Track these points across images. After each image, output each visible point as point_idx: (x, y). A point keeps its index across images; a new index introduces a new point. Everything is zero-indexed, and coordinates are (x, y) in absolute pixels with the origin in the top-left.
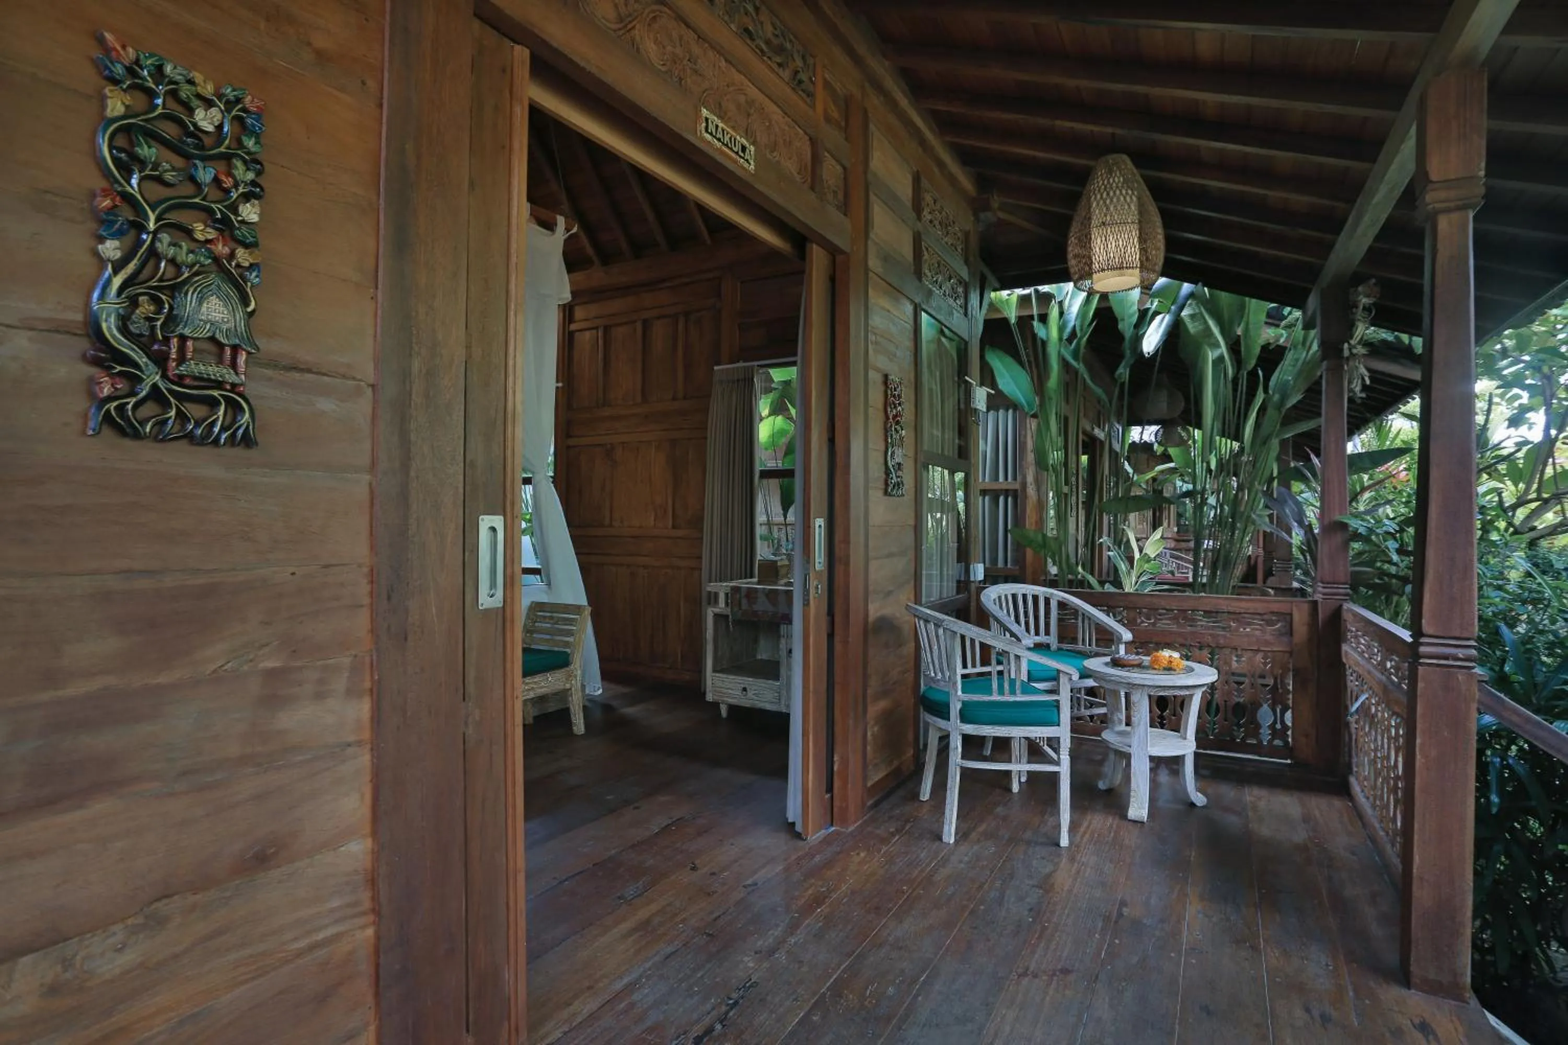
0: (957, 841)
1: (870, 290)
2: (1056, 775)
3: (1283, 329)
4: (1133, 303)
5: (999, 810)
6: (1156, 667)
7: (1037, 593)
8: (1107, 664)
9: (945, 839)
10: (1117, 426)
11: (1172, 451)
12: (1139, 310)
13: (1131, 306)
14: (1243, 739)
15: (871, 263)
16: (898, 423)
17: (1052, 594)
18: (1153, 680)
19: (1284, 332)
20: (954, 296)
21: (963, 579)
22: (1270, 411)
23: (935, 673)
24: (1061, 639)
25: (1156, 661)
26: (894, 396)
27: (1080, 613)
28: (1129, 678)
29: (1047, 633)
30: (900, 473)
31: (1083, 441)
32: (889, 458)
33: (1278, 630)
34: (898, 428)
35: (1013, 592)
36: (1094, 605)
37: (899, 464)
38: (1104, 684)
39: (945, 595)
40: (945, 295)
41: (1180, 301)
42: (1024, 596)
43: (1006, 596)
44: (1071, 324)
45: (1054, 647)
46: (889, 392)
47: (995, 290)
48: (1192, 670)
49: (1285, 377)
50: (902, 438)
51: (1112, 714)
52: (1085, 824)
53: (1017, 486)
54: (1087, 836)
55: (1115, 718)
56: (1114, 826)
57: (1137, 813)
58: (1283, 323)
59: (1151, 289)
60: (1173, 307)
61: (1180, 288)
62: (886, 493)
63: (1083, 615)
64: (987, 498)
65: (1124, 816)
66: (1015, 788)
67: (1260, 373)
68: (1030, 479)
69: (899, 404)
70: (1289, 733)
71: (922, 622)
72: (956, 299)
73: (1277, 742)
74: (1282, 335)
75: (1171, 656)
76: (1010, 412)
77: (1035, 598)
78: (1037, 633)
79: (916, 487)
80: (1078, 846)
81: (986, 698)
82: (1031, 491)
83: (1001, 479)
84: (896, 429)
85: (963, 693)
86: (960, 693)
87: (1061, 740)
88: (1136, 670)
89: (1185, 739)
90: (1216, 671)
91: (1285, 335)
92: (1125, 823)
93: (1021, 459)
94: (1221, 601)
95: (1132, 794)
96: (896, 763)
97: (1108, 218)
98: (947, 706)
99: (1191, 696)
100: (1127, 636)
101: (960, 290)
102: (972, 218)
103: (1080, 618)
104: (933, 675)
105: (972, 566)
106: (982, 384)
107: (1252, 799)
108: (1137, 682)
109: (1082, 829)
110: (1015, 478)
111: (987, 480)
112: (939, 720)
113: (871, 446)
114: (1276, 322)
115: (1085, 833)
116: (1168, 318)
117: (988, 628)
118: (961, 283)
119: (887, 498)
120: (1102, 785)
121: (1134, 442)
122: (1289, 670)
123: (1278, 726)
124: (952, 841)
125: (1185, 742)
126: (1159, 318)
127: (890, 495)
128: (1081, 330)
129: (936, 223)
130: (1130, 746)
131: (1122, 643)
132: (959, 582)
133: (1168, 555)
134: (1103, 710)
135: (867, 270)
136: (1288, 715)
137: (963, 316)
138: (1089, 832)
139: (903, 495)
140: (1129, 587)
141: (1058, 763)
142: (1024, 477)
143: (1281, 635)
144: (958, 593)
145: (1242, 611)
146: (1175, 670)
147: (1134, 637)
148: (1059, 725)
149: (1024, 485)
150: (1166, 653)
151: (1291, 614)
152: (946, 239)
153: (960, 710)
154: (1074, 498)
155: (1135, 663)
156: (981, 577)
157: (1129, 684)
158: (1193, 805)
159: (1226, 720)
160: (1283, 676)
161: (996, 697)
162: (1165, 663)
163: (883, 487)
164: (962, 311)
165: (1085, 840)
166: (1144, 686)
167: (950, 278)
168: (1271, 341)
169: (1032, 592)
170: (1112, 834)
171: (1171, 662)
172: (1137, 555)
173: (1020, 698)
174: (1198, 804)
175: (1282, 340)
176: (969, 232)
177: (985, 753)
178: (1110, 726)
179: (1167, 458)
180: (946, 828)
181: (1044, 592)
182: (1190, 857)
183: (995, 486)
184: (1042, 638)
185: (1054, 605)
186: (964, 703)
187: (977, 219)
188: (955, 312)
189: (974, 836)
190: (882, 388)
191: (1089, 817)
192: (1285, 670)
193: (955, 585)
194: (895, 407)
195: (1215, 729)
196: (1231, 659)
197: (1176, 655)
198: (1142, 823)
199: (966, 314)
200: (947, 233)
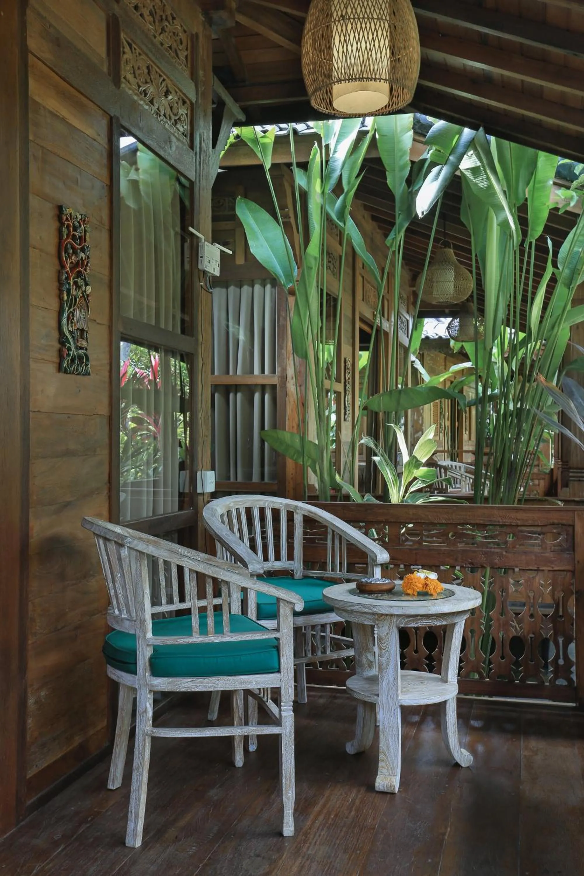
0: (145, 844)
1: (32, 83)
2: (277, 738)
3: (573, 190)
4: (404, 153)
5: (214, 793)
6: (409, 592)
7: (276, 506)
8: (352, 592)
9: (129, 842)
10: (407, 316)
11: (469, 348)
12: (413, 162)
13: (402, 156)
14: (522, 680)
15: (32, 43)
16: (79, 274)
17: (296, 507)
18: (402, 607)
19: (574, 194)
20: (173, 118)
21: (187, 490)
22: (560, 289)
23: (119, 610)
24: (308, 563)
25: (409, 584)
26: (74, 237)
27: (329, 531)
28: (374, 606)
29: (290, 557)
30: (83, 343)
31: (361, 330)
32: (64, 320)
33: (559, 544)
34: (81, 282)
35: (248, 505)
36: (348, 521)
37: (82, 331)
38: (352, 619)
39: (161, 511)
40: (158, 114)
41: (460, 150)
42: (262, 511)
43: (238, 510)
44: (337, 174)
45: (298, 575)
46: (65, 231)
47: (238, 124)
48: (452, 594)
49: (576, 249)
50: (86, 297)
51: (360, 654)
52: (322, 802)
53: (275, 380)
54: (321, 818)
55: (364, 661)
56: (357, 802)
57: (386, 782)
58: (575, 183)
59: (425, 136)
60: (451, 158)
61: (460, 133)
62: (60, 368)
63: (333, 531)
64: (239, 395)
65: (371, 787)
66: (239, 760)
67: (549, 242)
68: (290, 372)
69: (83, 250)
70: (574, 669)
71: (101, 542)
72: (176, 122)
73: (562, 682)
74: (572, 198)
75: (427, 578)
76: (268, 287)
77: (276, 513)
78: (278, 558)
79: (111, 364)
80: (306, 834)
81: (184, 640)
82: (291, 387)
83: (257, 370)
84: (76, 283)
85: (154, 634)
86: (149, 635)
87: (283, 692)
88: (386, 596)
89: (446, 682)
90: (479, 594)
91: (576, 198)
92: (374, 795)
93: (281, 348)
94: (496, 512)
95: (381, 756)
96: (78, 740)
97: (349, 11)
98: (133, 653)
99: (453, 625)
100: (383, 556)
101: (183, 111)
102: (202, 18)
103: (329, 537)
104: (117, 612)
105: (199, 474)
106: (215, 239)
107: (527, 753)
108: (383, 612)
109: (317, 808)
110: (273, 371)
111: (239, 372)
112: (123, 674)
113: (33, 300)
114: (566, 183)
115: (319, 813)
116: (445, 171)
117: (214, 553)
118: (184, 103)
119: (61, 375)
120: (350, 749)
121: (427, 338)
122: (572, 593)
123: (561, 662)
124: (138, 843)
125: (446, 686)
126: (435, 170)
127: (66, 372)
128: (349, 183)
129: (146, 13)
130: (378, 695)
131: (376, 565)
132: (181, 495)
133: (463, 469)
134: (351, 653)
135: (25, 51)
136: (572, 646)
137: (186, 147)
138: (325, 811)
139: (87, 374)
140: (395, 497)
141: (278, 722)
142: (284, 370)
143: (563, 551)
144: (181, 508)
145: (519, 523)
146: (431, 595)
147: (392, 558)
148: (279, 671)
149: (284, 379)
150: (422, 575)
151: (573, 526)
152: (160, 38)
153: (151, 659)
154: (349, 397)
155: (385, 587)
156: (210, 487)
157: (373, 614)
158: (457, 765)
159: (503, 658)
160: (565, 600)
161: (197, 639)
162: (419, 587)
163: (57, 360)
164: (186, 141)
165: (317, 824)
166: (392, 615)
167: (167, 93)
168: (560, 206)
169: (272, 506)
170: (353, 813)
171: (426, 585)
172: (406, 458)
173: (229, 638)
174: (463, 765)
175: (572, 204)
176: (197, 34)
177: (209, 717)
178: (358, 670)
179: (463, 356)
180: (131, 825)
181: (287, 505)
182: (444, 834)
183: (250, 381)
184: (282, 564)
185: (298, 519)
186: (156, 649)
187: (209, 21)
188: (174, 139)
189: (172, 832)
190: (55, 225)
191: (327, 793)
192: (567, 593)
193: (177, 499)
194: (75, 252)
195: (491, 669)
196: (508, 582)
197: (433, 576)
198: (393, 794)
199: (192, 146)
200: (163, 30)
